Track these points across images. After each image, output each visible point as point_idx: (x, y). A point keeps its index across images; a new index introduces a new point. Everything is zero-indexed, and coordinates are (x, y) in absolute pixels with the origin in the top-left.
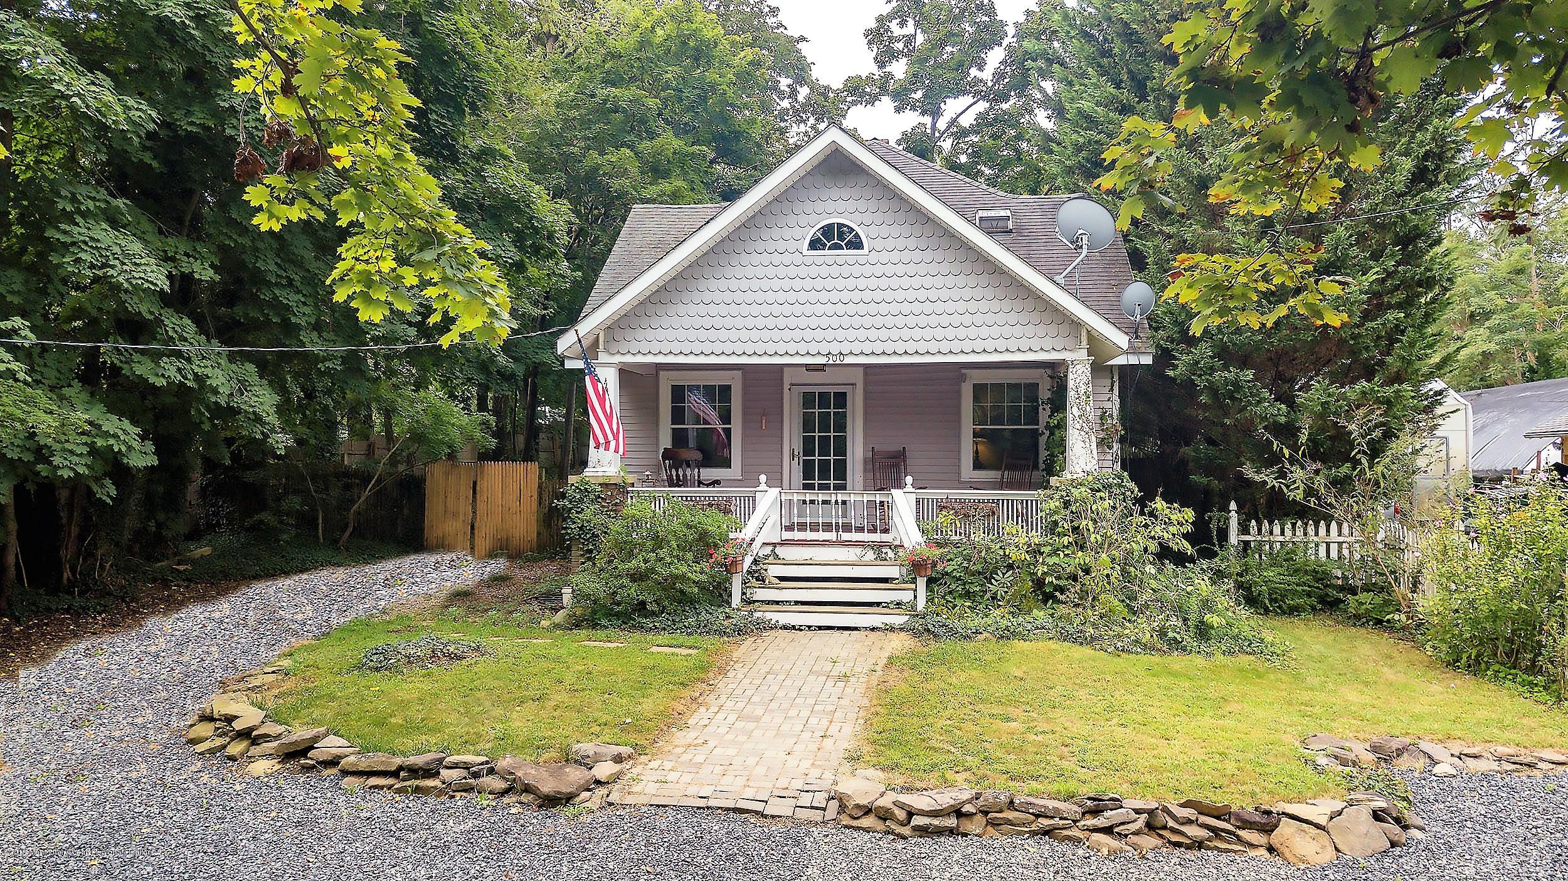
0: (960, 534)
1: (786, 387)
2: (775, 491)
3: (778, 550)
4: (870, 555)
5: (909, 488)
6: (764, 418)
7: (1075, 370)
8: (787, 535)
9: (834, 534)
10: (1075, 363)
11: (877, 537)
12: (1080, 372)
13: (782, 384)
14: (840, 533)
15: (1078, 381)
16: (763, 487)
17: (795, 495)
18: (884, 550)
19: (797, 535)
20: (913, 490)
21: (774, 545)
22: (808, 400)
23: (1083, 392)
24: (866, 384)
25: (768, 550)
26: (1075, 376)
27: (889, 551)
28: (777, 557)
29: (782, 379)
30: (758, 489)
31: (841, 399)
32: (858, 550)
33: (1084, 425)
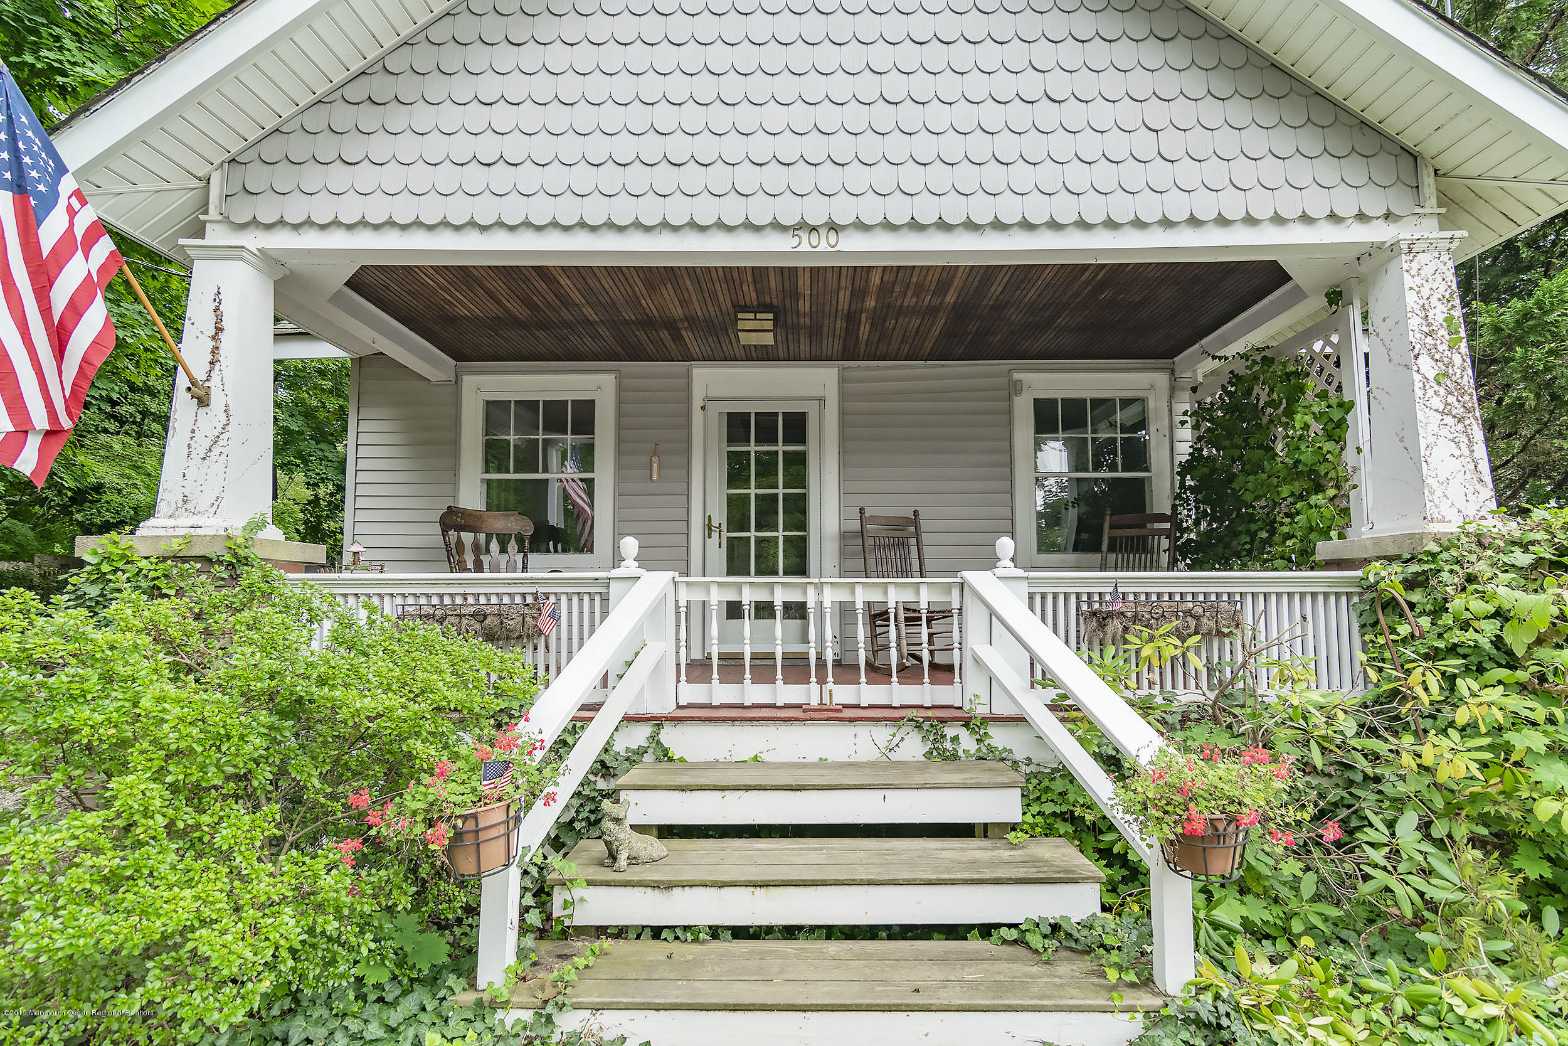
0: (1151, 684)
1: (697, 403)
2: (658, 581)
3: (670, 736)
4: (913, 747)
5: (1006, 567)
6: (655, 459)
7: (1415, 266)
8: (693, 693)
9: (814, 687)
10: (1416, 247)
11: (925, 693)
12: (1428, 271)
13: (689, 400)
14: (830, 685)
15: (1425, 292)
16: (630, 567)
17: (714, 589)
18: (950, 731)
19: (722, 693)
20: (1020, 572)
21: (658, 721)
22: (737, 426)
23: (1440, 318)
24: (843, 396)
25: (639, 736)
26: (1418, 280)
27: (963, 734)
28: (665, 755)
29: (689, 388)
30: (615, 573)
31: (796, 426)
32: (882, 734)
33: (1451, 399)
